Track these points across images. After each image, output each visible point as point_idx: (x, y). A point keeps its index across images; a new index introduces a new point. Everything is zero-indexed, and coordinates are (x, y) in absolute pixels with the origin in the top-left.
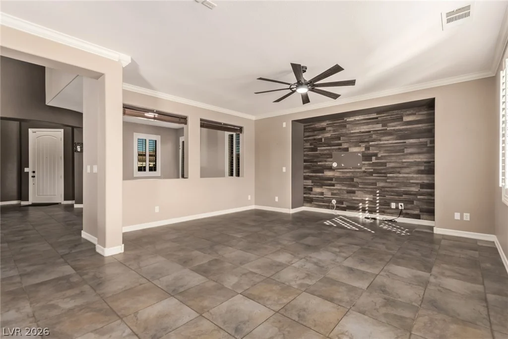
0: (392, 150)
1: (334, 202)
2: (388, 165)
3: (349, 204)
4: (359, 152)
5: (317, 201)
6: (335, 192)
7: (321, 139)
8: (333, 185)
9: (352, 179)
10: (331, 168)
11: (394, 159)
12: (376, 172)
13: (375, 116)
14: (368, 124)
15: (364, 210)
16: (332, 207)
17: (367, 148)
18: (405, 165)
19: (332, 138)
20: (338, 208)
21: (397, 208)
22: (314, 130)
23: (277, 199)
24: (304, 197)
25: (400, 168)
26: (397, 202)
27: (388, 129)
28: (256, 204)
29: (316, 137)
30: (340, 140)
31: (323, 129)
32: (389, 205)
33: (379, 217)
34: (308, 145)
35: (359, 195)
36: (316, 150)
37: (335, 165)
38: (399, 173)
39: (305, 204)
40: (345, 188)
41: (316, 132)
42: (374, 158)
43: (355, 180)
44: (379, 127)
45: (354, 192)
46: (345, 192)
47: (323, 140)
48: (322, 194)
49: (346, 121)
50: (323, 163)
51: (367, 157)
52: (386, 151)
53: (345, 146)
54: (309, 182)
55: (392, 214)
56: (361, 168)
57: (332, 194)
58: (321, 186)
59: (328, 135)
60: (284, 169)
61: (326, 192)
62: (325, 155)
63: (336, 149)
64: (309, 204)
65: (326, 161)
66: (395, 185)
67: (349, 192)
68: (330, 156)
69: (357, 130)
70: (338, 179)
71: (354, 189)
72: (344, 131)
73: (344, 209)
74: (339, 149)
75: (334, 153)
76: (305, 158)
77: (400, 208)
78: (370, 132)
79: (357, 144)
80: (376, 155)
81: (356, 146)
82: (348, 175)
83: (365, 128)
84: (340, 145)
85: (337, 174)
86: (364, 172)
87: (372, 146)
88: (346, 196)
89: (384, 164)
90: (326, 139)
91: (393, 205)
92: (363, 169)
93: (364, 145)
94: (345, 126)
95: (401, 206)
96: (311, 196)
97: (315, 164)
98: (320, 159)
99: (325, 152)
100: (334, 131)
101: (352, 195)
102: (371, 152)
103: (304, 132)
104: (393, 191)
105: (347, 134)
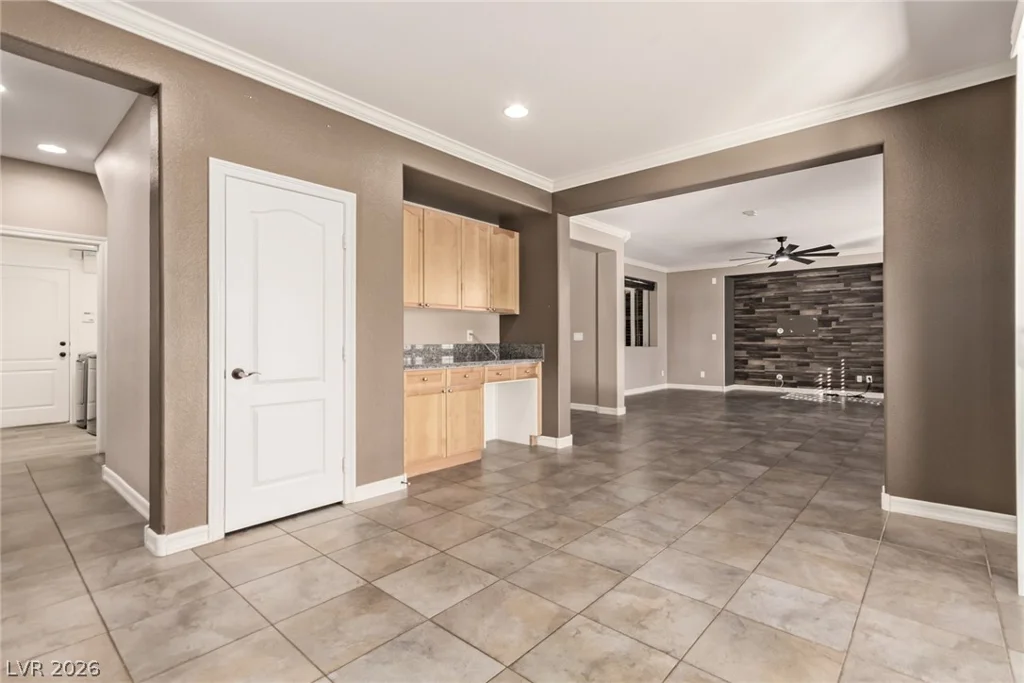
0: (857, 314)
1: (780, 377)
2: (853, 332)
3: (800, 380)
4: (815, 316)
5: (754, 376)
6: (781, 364)
7: (760, 299)
8: (778, 356)
9: (804, 349)
10: (775, 336)
11: (860, 324)
12: (836, 339)
13: (835, 273)
14: (823, 282)
15: (824, 386)
16: (778, 384)
17: (825, 311)
18: (873, 331)
19: (776, 298)
20: (786, 385)
21: (864, 382)
22: (750, 287)
23: (703, 374)
24: (736, 373)
25: (867, 334)
26: (864, 374)
27: (853, 289)
28: (669, 381)
29: (753, 296)
30: (787, 300)
31: (764, 287)
32: (854, 378)
33: (842, 393)
34: (741, 306)
35: (813, 369)
36: (754, 313)
37: (780, 331)
38: (867, 340)
39: (737, 381)
40: (795, 360)
41: (752, 291)
42: (834, 323)
43: (808, 349)
44: (840, 286)
45: (807, 364)
46: (795, 365)
47: (763, 300)
48: (763, 367)
49: (795, 278)
50: (764, 329)
51: (824, 322)
52: (850, 315)
53: (794, 308)
54: (743, 354)
55: (857, 389)
56: (816, 335)
57: (777, 368)
58: (761, 357)
59: (771, 294)
60: (714, 337)
61: (768, 365)
62: (765, 318)
63: (780, 312)
64: (743, 381)
65: (767, 326)
66: (860, 355)
67: (800, 365)
68: (775, 320)
69: (811, 289)
70: (784, 348)
71: (807, 360)
72: (793, 289)
73: (794, 385)
74: (787, 311)
75: (779, 317)
76: (737, 322)
77: (868, 381)
78: (828, 292)
79: (811, 306)
80: (837, 320)
81: (809, 308)
82: (800, 343)
83: (821, 287)
84: (788, 306)
85: (783, 342)
86: (821, 340)
87: (832, 308)
88: (796, 369)
89: (848, 331)
90: (767, 298)
91: (859, 379)
92: (820, 336)
93: (821, 307)
94: (794, 284)
95: (869, 379)
96: (746, 370)
97: (751, 330)
98: (759, 324)
99: (767, 315)
100: (780, 289)
101: (805, 368)
102: (830, 315)
103: (735, 289)
104: (858, 363)
105: (797, 294)
